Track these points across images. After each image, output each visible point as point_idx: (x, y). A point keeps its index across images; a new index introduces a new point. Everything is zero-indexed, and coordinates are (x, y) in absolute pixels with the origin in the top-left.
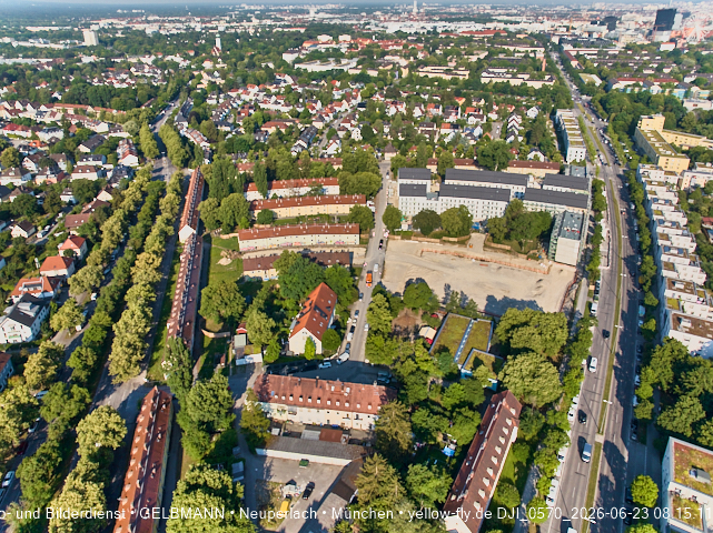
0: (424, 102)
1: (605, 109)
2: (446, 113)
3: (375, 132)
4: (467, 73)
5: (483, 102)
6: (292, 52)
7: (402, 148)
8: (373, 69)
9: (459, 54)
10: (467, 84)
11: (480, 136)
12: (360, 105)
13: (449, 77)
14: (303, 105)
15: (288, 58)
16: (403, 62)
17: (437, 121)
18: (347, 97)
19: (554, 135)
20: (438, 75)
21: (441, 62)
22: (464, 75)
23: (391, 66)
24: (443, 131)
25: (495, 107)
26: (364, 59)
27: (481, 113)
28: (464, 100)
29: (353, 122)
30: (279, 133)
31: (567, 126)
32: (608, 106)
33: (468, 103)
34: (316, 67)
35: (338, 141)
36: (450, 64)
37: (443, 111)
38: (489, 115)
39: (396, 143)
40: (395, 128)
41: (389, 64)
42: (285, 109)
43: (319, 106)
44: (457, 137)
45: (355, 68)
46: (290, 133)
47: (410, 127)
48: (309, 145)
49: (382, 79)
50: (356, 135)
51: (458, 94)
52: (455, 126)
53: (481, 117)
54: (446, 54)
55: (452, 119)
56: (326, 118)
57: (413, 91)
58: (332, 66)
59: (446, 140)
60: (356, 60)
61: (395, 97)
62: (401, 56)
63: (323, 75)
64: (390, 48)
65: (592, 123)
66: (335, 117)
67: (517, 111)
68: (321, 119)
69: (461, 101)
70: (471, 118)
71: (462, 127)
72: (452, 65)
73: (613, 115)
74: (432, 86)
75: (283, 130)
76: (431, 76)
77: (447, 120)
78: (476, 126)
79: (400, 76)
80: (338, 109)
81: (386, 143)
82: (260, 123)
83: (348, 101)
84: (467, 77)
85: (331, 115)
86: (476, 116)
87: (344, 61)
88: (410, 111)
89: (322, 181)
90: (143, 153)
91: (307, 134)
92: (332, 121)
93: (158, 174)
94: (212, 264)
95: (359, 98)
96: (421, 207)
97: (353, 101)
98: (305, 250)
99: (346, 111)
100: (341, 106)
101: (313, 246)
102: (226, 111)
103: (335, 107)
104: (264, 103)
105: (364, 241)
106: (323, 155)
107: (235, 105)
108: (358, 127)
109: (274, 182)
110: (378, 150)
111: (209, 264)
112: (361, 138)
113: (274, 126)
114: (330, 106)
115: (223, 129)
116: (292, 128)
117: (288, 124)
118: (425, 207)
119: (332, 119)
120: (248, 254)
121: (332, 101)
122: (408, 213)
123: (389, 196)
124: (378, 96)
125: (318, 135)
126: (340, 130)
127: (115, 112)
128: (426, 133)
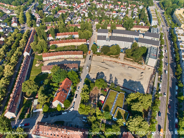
0: (108, 3)
1: (163, 6)
2: (115, 8)
3: (92, 14)
5: (126, 4)
7: (100, 20)
11: (125, 16)
12: (89, 4)
14: (72, 4)
17: (111, 10)
19: (147, 15)
24: (113, 14)
25: (130, 6)
27: (125, 7)
28: (120, 3)
29: (86, 10)
30: (62, 14)
31: (152, 12)
32: (164, 5)
33: (122, 4)
35: (80, 18)
37: (114, 7)
38: (128, 8)
39: (98, 18)
40: (99, 13)
42: (66, 6)
43: (76, 4)
44: (118, 16)
46: (66, 14)
47: (103, 13)
48: (72, 18)
50: (86, 15)
51: (119, 1)
52: (117, 12)
53: (125, 9)
55: (116, 9)
56: (78, 9)
59: (114, 17)
65: (159, 11)
66: (81, 9)
67: (137, 7)
68: (76, 9)
69: (119, 3)
70: (122, 9)
71: (119, 12)
73: (166, 8)
75: (64, 13)
77: (115, 10)
78: (124, 12)
80: (82, 6)
81: (95, 18)
82: (57, 11)
83: (85, 3)
85: (80, 8)
86: (124, 9)
88: (103, 6)
89: (73, 33)
90: (19, 22)
91: (71, 15)
92: (80, 10)
93: (23, 29)
94: (33, 66)
95: (89, 2)
96: (104, 43)
97: (87, 3)
98: (65, 60)
99: (85, 6)
100: (83, 5)
101: (68, 58)
102: (48, 6)
103: (81, 5)
104: (60, 3)
105: (85, 56)
106: (75, 22)
107: (51, 4)
108: (87, 12)
109: (58, 34)
110: (93, 21)
111: (32, 66)
112: (88, 16)
113: (62, 12)
114: (80, 5)
115: (46, 13)
116: (67, 12)
117: (66, 11)
118: (106, 43)
119: (80, 9)
120: (46, 62)
121: (81, 3)
122: (100, 45)
123: (95, 38)
124: (94, 1)
125: (75, 15)
126: (81, 13)
127: (13, 6)
128: (108, 15)
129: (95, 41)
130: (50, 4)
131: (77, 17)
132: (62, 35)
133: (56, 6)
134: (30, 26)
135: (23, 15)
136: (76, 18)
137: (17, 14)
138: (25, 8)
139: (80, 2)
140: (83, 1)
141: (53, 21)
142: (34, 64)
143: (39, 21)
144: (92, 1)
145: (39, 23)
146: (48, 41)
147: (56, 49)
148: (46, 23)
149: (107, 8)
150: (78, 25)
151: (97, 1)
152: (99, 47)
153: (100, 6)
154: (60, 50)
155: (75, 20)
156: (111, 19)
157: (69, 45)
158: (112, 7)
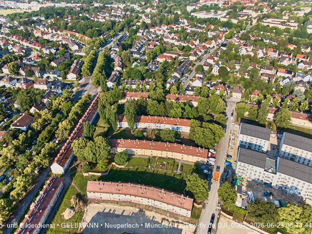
3: (229, 70)
4: (296, 24)
6: (192, 5)
8: (235, 18)
9: (290, 11)
10: (296, 34)
11: (308, 82)
12: (223, 45)
13: (283, 27)
14: (188, 42)
15: (189, 9)
16: (254, 14)
18: (215, 38)
20: (276, 25)
21: (279, 16)
22: (294, 26)
23: (246, 17)
26: (231, 12)
27: (309, 59)
29: (216, 58)
30: (166, 62)
34: (202, 15)
36: (284, 17)
41: (245, 15)
42: (177, 43)
43: (197, 43)
45: (225, 17)
46: (173, 64)
48: (183, 75)
49: (240, 27)
50: (215, 71)
51: (290, 41)
52: (289, 72)
54: (282, 11)
55: (286, 62)
56: (199, 53)
57: (258, 36)
58: (211, 15)
60: (226, 11)
61: (246, 40)
62: (253, 10)
63: (205, 21)
64: (247, 4)
66: (206, 52)
68: (195, 54)
70: (301, 64)
72: (286, 17)
74: (272, 32)
75: (170, 61)
76: (271, 25)
77: (282, 63)
79: (251, 24)
81: (234, 81)
82: (158, 54)
83: (216, 41)
84: (296, 28)
85: (203, 51)
86: (305, 63)
87: (219, 12)
89: (178, 121)
90: (81, 71)
91: (183, 67)
92: (203, 55)
93: (83, 88)
94: (58, 214)
95: (223, 38)
96: (257, 174)
97: (219, 41)
98: (141, 210)
99: (214, 47)
100: (210, 44)
101: (149, 208)
102: (144, 41)
103: (207, 45)
104: (166, 37)
105: (197, 211)
106: (189, 86)
107: (150, 38)
108: (218, 64)
109: (143, 117)
110: (229, 87)
111: (56, 214)
112: (218, 74)
113: (165, 57)
114: (204, 44)
115: (136, 56)
116: (175, 59)
117: (174, 56)
118: (262, 175)
119: (203, 53)
120: (92, 205)
121: (206, 40)
122: (244, 176)
123: (230, 144)
124: (235, 39)
125: (190, 67)
126: (205, 65)
127: (86, 38)
128: (266, 76)
129: (229, 153)
130: (148, 38)
131: (194, 72)
132: (151, 121)
133: (157, 43)
134: (96, 84)
135: (94, 57)
136: (191, 77)
137: (86, 52)
138: (103, 41)
139: (205, 38)
140: (211, 37)
141: (143, 79)
142: (62, 205)
143: (115, 75)
144: (230, 38)
145: (115, 79)
146: (119, 130)
147: (127, 162)
148: (127, 83)
149: (262, 58)
150: (193, 98)
151: (241, 39)
152: (241, 182)
153: (247, 51)
154: (137, 169)
155: (189, 79)
156: (274, 89)
157: (161, 156)
158: (274, 55)
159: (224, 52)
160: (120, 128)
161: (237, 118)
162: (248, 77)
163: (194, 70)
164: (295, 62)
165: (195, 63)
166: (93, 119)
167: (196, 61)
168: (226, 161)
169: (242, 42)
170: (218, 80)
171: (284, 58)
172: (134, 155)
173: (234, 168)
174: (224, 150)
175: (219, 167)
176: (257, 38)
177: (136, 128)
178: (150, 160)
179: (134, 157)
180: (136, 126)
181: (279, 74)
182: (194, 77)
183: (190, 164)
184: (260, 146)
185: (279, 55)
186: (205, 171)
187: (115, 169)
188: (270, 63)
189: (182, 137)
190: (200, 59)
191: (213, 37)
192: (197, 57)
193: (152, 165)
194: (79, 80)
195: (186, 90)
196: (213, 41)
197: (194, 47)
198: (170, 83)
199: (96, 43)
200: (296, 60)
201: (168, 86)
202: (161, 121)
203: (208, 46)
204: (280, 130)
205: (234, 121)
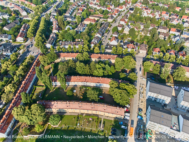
3: (136, 30)
14: (106, 7)
18: (125, 3)
29: (126, 20)
30: (91, 24)
42: (98, 8)
43: (112, 7)
50: (126, 31)
56: (115, 16)
61: (146, 4)
66: (119, 15)
68: (112, 17)
75: (94, 23)
82: (85, 17)
83: (126, 6)
85: (117, 14)
91: (103, 28)
95: (131, 3)
97: (128, 5)
100: (122, 8)
102: (75, 7)
104: (91, 3)
106: (108, 44)
107: (80, 4)
108: (128, 25)
110: (137, 44)
112: (129, 33)
113: (90, 20)
114: (117, 8)
115: (69, 19)
116: (97, 21)
117: (96, 19)
119: (117, 15)
121: (119, 5)
123: (140, 98)
124: (139, 4)
125: (108, 28)
126: (119, 27)
127: (33, 5)
128: (162, 35)
129: (140, 107)
130: (78, 4)
131: (111, 32)
133: (85, 8)
134: (38, 46)
135: (37, 21)
136: (109, 36)
137: (32, 18)
138: (45, 8)
139: (118, 4)
140: (122, 2)
141: (74, 39)
143: (53, 37)
144: (135, 3)
145: (52, 41)
146: (55, 88)
147: (61, 121)
148: (61, 44)
149: (158, 19)
150: (111, 57)
151: (142, 3)
152: (150, 135)
153: (148, 14)
154: (68, 127)
155: (107, 38)
156: (168, 45)
157: (87, 113)
158: (167, 17)
159: (132, 15)
160: (56, 86)
161: (144, 72)
162: (150, 35)
163: (111, 31)
164: (181, 22)
165: (112, 24)
166: (34, 79)
167: (112, 22)
168: (138, 115)
169: (144, 6)
170: (129, 38)
171: (173, 19)
172: (66, 113)
173: (145, 121)
174: (136, 103)
175: (133, 121)
176: (154, 3)
177: (68, 85)
178: (78, 117)
179: (66, 114)
180: (68, 84)
181: (171, 32)
182: (112, 36)
183: (110, 119)
184: (163, 100)
185: (170, 16)
186: (123, 127)
187: (50, 128)
188: (165, 23)
189: (103, 92)
190: (115, 21)
191: (123, 3)
192: (113, 19)
193: (80, 122)
194: (26, 42)
195: (106, 48)
196: (124, 6)
197: (110, 11)
198: (94, 44)
199: (40, 9)
200: (182, 19)
201: (92, 45)
202: (87, 80)
203: (120, 10)
204: (176, 83)
205: (142, 75)
